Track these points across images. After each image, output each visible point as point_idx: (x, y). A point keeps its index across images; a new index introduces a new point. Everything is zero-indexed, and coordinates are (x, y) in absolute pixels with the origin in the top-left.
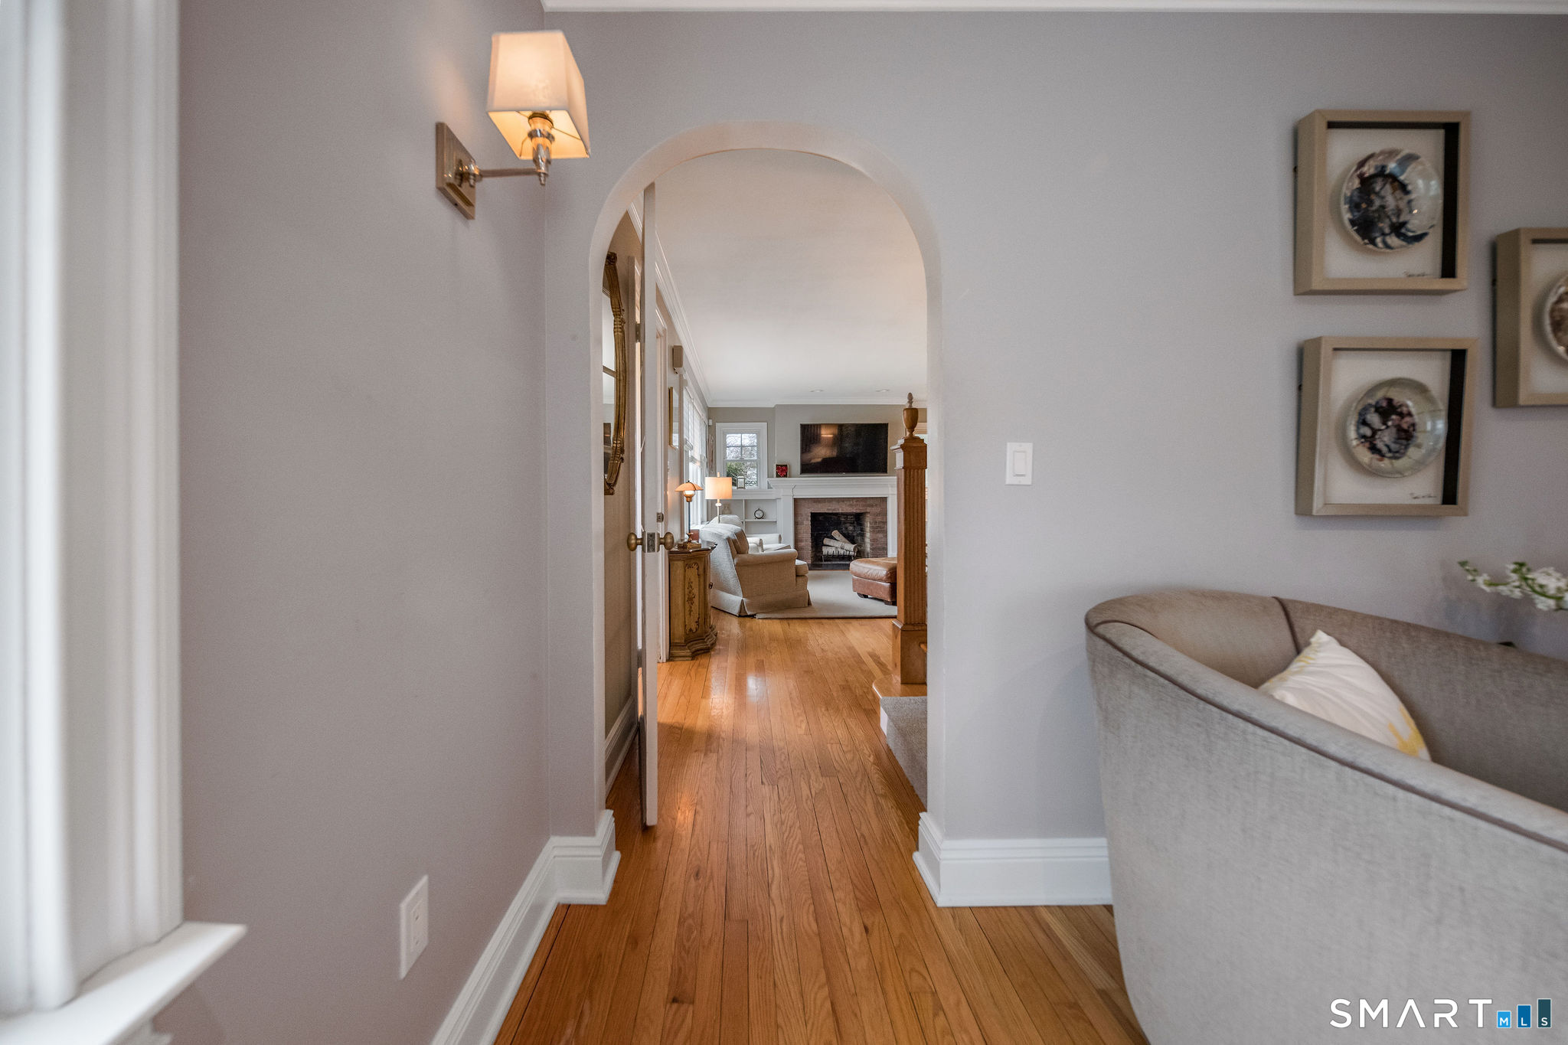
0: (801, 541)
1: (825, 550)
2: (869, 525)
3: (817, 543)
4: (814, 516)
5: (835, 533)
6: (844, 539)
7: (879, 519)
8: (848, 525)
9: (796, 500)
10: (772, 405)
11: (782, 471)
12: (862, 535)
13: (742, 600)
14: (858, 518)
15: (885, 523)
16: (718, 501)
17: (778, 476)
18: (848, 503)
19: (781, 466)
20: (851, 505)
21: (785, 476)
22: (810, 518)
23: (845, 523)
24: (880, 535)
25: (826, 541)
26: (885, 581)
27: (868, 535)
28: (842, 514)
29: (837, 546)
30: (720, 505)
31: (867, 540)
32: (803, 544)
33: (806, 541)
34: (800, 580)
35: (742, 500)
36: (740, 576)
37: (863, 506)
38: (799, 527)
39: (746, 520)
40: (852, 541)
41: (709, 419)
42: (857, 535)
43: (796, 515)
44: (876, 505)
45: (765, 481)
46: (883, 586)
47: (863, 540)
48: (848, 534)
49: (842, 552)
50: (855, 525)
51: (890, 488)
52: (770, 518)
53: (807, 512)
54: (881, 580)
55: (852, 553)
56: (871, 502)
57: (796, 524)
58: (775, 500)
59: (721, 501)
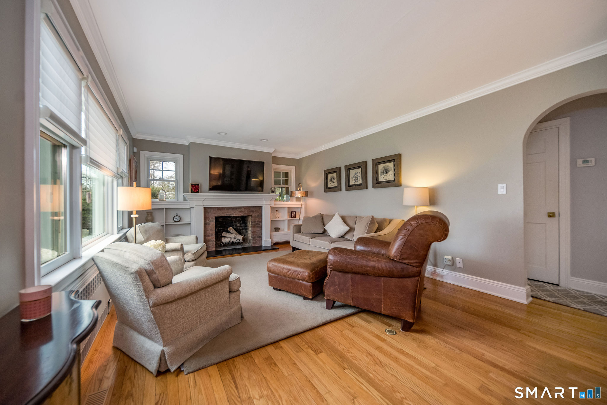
0: (209, 236)
1: (224, 240)
2: (251, 223)
3: (219, 236)
4: (217, 218)
5: (231, 229)
6: (235, 232)
7: (257, 219)
8: (237, 223)
9: (205, 209)
10: (186, 143)
11: (195, 188)
12: (246, 229)
13: (163, 351)
14: (244, 219)
15: (261, 221)
16: (134, 212)
17: (192, 192)
18: (239, 210)
19: (195, 185)
20: (241, 212)
21: (198, 192)
22: (214, 220)
23: (235, 222)
24: (258, 229)
25: (224, 234)
26: (307, 281)
27: (250, 229)
28: (234, 217)
29: (231, 237)
30: (137, 216)
31: (250, 232)
32: (210, 238)
33: (212, 235)
34: (233, 295)
35: (163, 209)
36: (158, 320)
37: (248, 212)
38: (207, 226)
39: (166, 224)
40: (240, 234)
41: (133, 147)
42: (243, 229)
43: (205, 218)
44: (256, 211)
45: (181, 195)
46: (305, 285)
47: (247, 232)
48: (237, 228)
49: (235, 240)
50: (241, 223)
51: (264, 201)
52: (186, 220)
53: (212, 216)
54: (304, 280)
55: (241, 241)
56: (253, 209)
57: (205, 224)
58: (190, 208)
59: (138, 212)
